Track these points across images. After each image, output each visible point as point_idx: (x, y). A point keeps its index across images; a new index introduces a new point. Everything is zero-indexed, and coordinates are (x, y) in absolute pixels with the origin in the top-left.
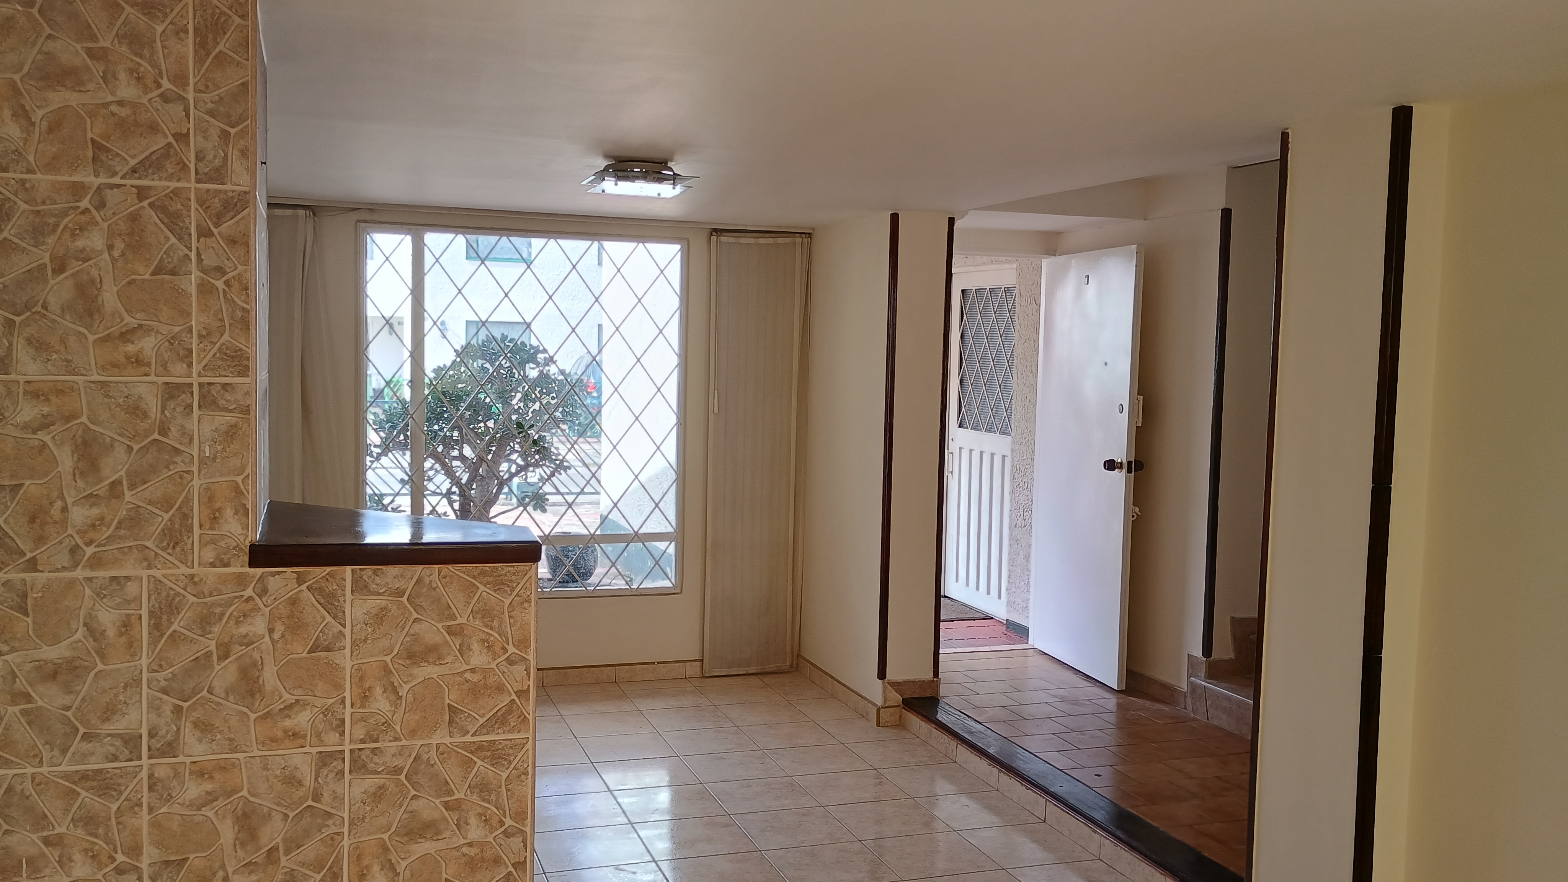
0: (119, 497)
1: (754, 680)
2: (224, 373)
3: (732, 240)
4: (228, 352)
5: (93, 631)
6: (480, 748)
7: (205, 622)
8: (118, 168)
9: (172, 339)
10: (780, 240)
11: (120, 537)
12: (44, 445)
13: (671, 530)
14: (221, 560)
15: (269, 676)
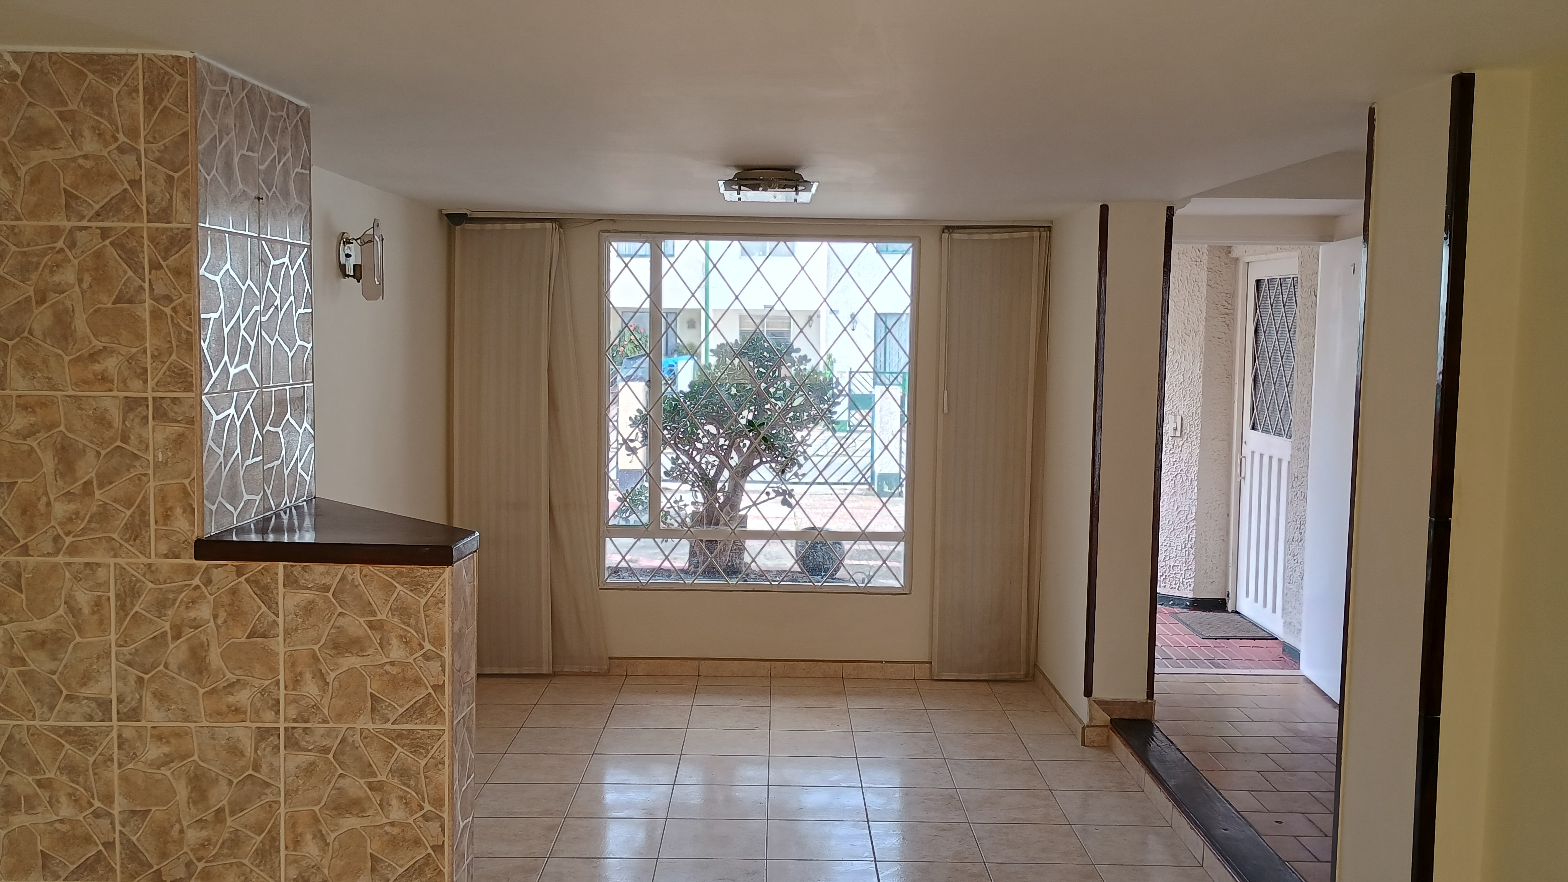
0: (90, 495)
1: (984, 687)
2: (172, 389)
3: (965, 237)
4: (176, 370)
5: (73, 609)
6: (400, 735)
7: (161, 605)
8: (85, 213)
9: (130, 359)
10: (1016, 235)
11: (92, 529)
12: (32, 450)
13: (899, 530)
14: (173, 553)
15: (214, 657)
